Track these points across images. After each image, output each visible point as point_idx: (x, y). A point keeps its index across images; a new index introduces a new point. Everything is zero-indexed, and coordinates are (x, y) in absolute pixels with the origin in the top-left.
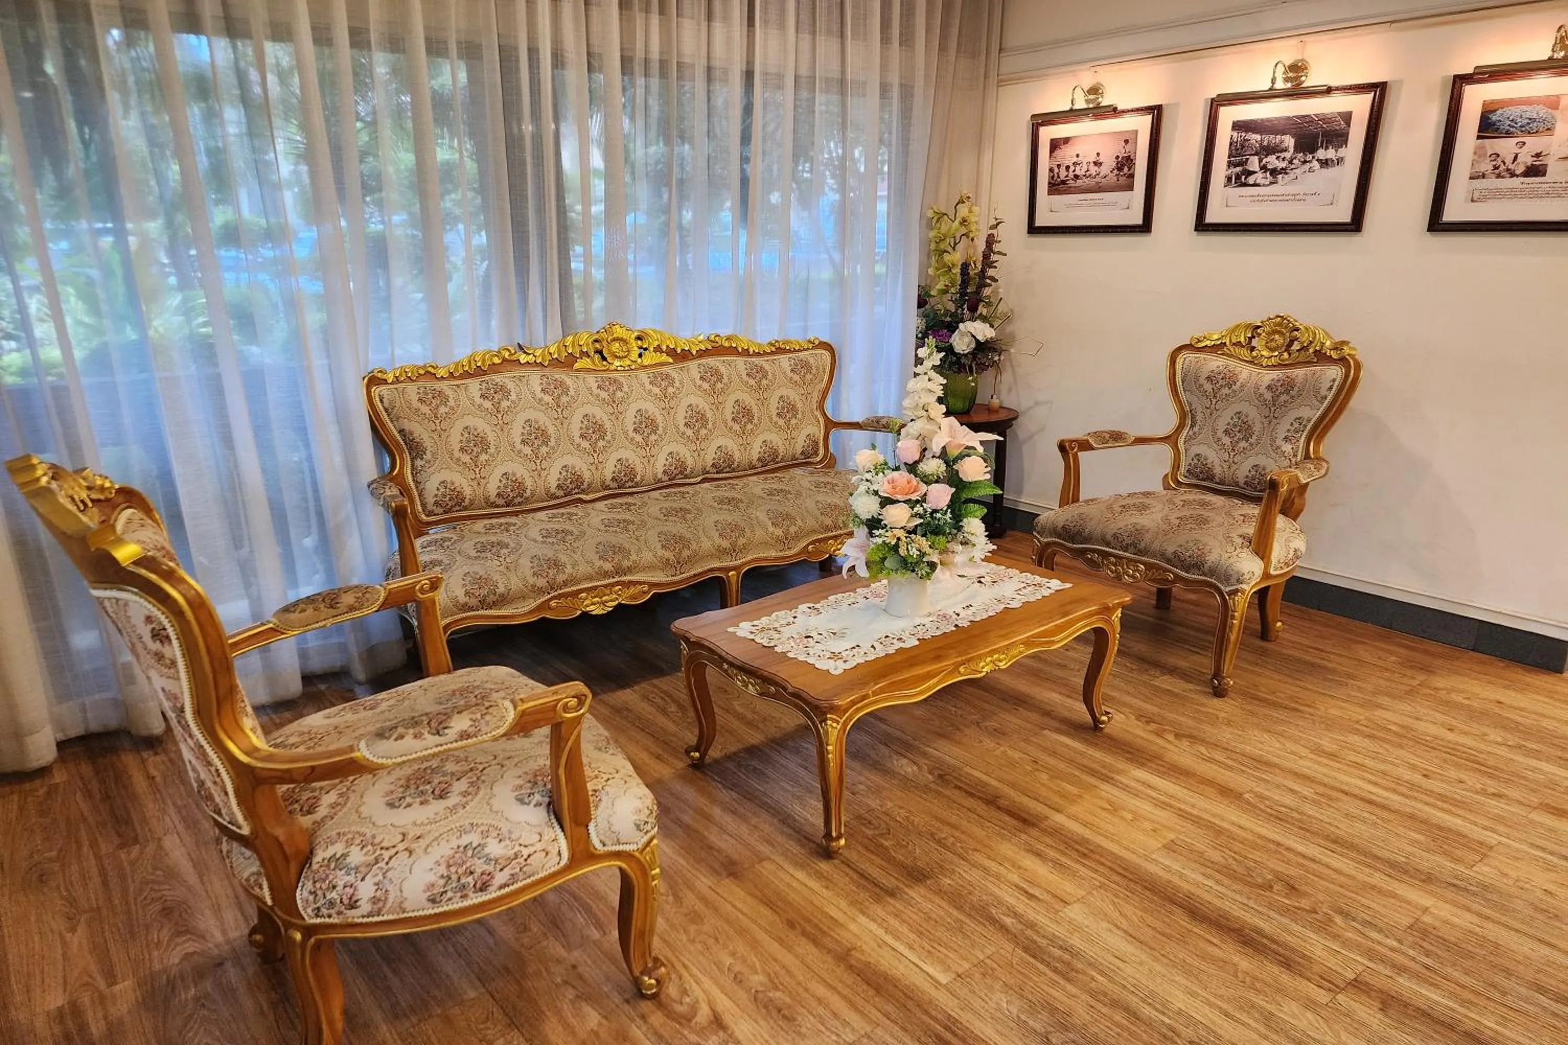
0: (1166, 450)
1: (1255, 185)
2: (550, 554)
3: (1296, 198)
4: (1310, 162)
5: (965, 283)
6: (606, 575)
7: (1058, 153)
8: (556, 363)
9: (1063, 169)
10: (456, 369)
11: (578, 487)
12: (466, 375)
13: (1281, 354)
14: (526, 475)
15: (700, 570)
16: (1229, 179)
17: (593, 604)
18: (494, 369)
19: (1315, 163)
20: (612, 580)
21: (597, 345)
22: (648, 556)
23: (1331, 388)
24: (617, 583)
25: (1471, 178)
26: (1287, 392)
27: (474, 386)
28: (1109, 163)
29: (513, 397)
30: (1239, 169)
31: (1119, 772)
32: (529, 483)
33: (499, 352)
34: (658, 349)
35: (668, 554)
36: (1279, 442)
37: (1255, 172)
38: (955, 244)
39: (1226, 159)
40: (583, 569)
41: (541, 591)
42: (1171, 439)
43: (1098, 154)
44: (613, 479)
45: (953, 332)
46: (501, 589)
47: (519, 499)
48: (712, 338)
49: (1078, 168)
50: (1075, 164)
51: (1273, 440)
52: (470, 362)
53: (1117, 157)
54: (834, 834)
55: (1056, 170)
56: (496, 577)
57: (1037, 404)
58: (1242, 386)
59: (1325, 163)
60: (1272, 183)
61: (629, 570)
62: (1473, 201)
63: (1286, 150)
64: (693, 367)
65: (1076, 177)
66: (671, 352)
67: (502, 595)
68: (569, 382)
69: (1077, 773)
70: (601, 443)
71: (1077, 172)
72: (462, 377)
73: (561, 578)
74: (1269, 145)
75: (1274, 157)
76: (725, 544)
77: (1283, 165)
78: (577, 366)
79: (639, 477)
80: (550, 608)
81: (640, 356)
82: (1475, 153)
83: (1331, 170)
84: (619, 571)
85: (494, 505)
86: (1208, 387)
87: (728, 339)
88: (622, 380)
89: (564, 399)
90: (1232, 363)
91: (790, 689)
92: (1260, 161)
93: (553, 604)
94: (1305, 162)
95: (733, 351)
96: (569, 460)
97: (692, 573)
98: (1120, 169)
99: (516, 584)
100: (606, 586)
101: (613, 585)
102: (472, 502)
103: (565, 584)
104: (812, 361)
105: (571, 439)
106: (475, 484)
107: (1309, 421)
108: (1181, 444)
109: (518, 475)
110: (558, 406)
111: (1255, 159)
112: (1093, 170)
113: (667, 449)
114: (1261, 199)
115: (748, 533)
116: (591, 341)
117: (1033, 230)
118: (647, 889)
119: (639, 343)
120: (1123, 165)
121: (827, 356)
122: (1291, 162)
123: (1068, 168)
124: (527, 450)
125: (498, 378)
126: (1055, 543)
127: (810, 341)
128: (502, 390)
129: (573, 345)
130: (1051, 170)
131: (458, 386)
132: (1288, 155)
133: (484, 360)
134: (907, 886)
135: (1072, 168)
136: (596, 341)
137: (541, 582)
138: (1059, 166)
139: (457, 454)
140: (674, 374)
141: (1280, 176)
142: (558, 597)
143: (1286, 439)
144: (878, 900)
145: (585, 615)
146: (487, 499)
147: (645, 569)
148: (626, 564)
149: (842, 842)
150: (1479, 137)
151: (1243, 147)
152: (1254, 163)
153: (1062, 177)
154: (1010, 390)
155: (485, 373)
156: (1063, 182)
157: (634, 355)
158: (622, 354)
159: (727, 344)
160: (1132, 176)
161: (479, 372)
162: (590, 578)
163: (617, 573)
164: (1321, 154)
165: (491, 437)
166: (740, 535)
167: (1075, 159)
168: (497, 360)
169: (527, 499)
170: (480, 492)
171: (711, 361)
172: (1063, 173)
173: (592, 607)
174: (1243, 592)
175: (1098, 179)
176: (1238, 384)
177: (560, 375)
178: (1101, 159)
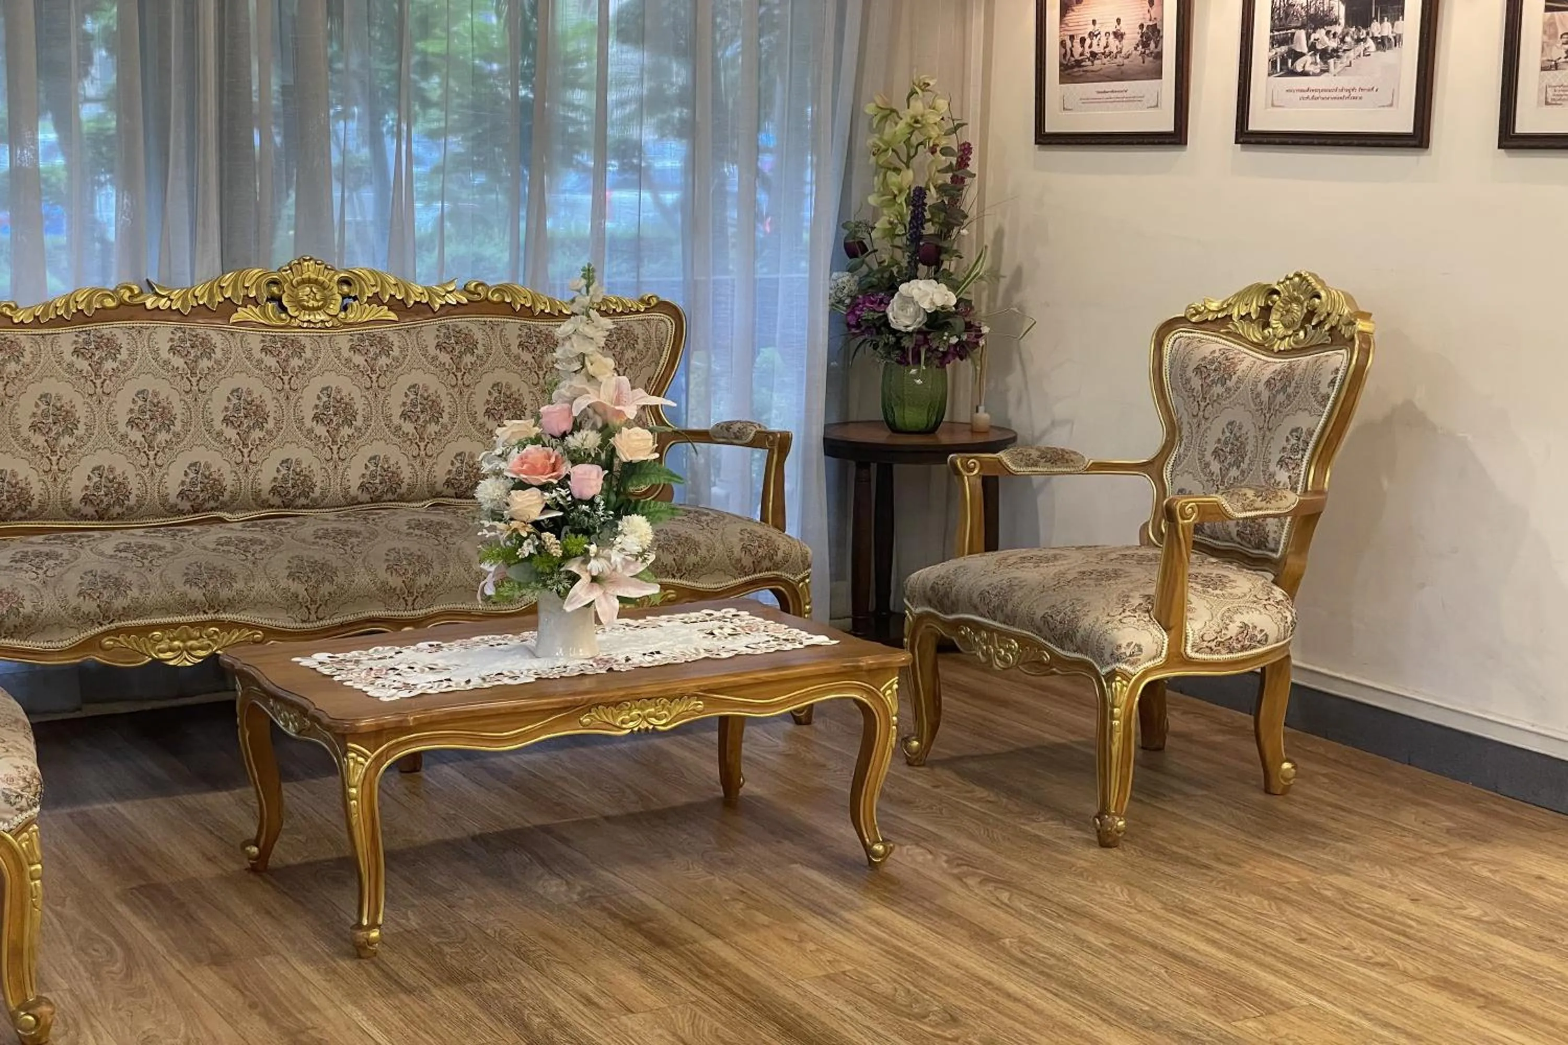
0: (1144, 484)
1: (1304, 74)
2: (114, 571)
3: (1349, 95)
4: (1364, 40)
5: (917, 220)
6: (193, 607)
7: (1071, 17)
8: (202, 311)
9: (1077, 41)
10: (45, 313)
11: (214, 498)
12: (60, 321)
13: (1296, 333)
14: (131, 473)
15: (351, 618)
16: (1273, 63)
17: (171, 650)
18: (104, 315)
19: (1370, 43)
20: (202, 617)
21: (275, 289)
22: (261, 586)
23: (1333, 382)
24: (214, 623)
25: (1543, 69)
26: (1284, 388)
27: (67, 339)
28: (1132, 36)
29: (124, 355)
30: (1284, 49)
31: (850, 907)
32: (134, 485)
33: (115, 291)
34: (376, 299)
35: (296, 587)
36: (1273, 467)
37: (1302, 55)
38: (910, 158)
39: (1268, 34)
40: (154, 595)
41: (88, 619)
42: (1153, 467)
43: (1119, 21)
44: (274, 490)
45: (892, 296)
46: (28, 608)
47: (117, 509)
48: (472, 287)
49: (1095, 41)
50: (1092, 35)
51: (1267, 464)
52: (67, 304)
53: (1142, 26)
54: (365, 922)
55: (1069, 43)
56: (24, 592)
57: (1053, 424)
58: (1240, 381)
59: (1382, 43)
60: (1323, 71)
61: (230, 605)
62: (1547, 103)
63: (1336, 22)
64: (430, 331)
65: (1094, 55)
66: (398, 306)
67: (27, 617)
68: (216, 338)
69: (789, 906)
70: (257, 434)
71: (1095, 49)
72: (51, 324)
73: (120, 603)
74: (1316, 14)
75: (1323, 32)
76: (395, 581)
77: (1333, 44)
78: (234, 318)
79: (317, 491)
80: (102, 648)
81: (345, 308)
82: (1545, 32)
83: (1389, 53)
84: (214, 604)
85: (77, 515)
86: (1196, 382)
87: (499, 290)
88: (304, 341)
89: (204, 363)
90: (1235, 347)
91: (326, 720)
92: (1308, 37)
93: (107, 642)
94: (1358, 41)
95: (508, 310)
96: (200, 455)
97: (337, 620)
98: (1145, 45)
99: (49, 604)
100: (192, 625)
101: (203, 624)
102: (42, 506)
103: (126, 613)
104: (638, 330)
105: (209, 424)
106: (48, 479)
107: (1311, 434)
108: (1166, 475)
109: (118, 471)
110: (193, 374)
111: (1301, 34)
112: (1114, 43)
113: (368, 451)
114: (1311, 96)
115: (436, 569)
116: (265, 281)
117: (1044, 138)
118: (22, 887)
119: (345, 289)
120: (1149, 39)
121: (669, 325)
122: (1343, 41)
123: (1083, 40)
124: (136, 435)
125: (106, 329)
126: (929, 615)
127: (642, 301)
128: (111, 347)
129: (235, 288)
130: (1063, 44)
131: (43, 336)
132: (1338, 29)
133: (89, 304)
134: (436, 985)
135: (1088, 42)
136: (275, 282)
137: (89, 606)
138: (1072, 37)
139: (25, 432)
140: (393, 338)
141: (1331, 61)
142: (117, 632)
143: (1281, 462)
144: (386, 994)
145: (157, 662)
146: (67, 504)
147: (257, 604)
148: (225, 593)
149: (375, 934)
150: (1548, 9)
151: (1287, 15)
152: (1301, 41)
153: (1077, 57)
154: (1019, 401)
155: (88, 320)
156: (1078, 63)
157: (334, 308)
158: (312, 303)
159: (496, 298)
160: (1159, 56)
161: (80, 318)
162: (166, 610)
163: (211, 607)
164: (1376, 28)
165: (81, 412)
166: (421, 571)
167: (1091, 28)
168: (109, 303)
169: (130, 509)
170: (55, 492)
171: (462, 322)
172: (1078, 49)
173: (169, 655)
174: (1126, 677)
175: (1119, 60)
176: (1234, 378)
177: (201, 328)
178: (1123, 28)
